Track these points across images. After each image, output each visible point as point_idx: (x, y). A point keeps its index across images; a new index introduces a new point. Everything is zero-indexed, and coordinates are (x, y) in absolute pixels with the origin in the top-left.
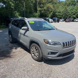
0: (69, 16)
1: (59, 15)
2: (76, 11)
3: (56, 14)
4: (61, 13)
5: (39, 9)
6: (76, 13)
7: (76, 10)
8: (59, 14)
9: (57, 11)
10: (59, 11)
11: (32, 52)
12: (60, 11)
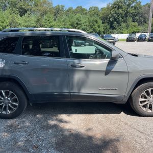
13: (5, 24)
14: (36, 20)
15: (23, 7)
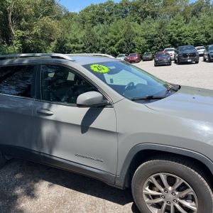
0: (101, 49)
1: (74, 48)
2: (114, 36)
3: (67, 45)
4: (80, 42)
5: (16, 33)
6: (116, 41)
7: (115, 34)
8: (76, 46)
9: (66, 38)
10: (73, 38)
11: (147, 200)
12: (74, 36)
13: (118, 36)
14: (158, 26)
15: (147, 10)
